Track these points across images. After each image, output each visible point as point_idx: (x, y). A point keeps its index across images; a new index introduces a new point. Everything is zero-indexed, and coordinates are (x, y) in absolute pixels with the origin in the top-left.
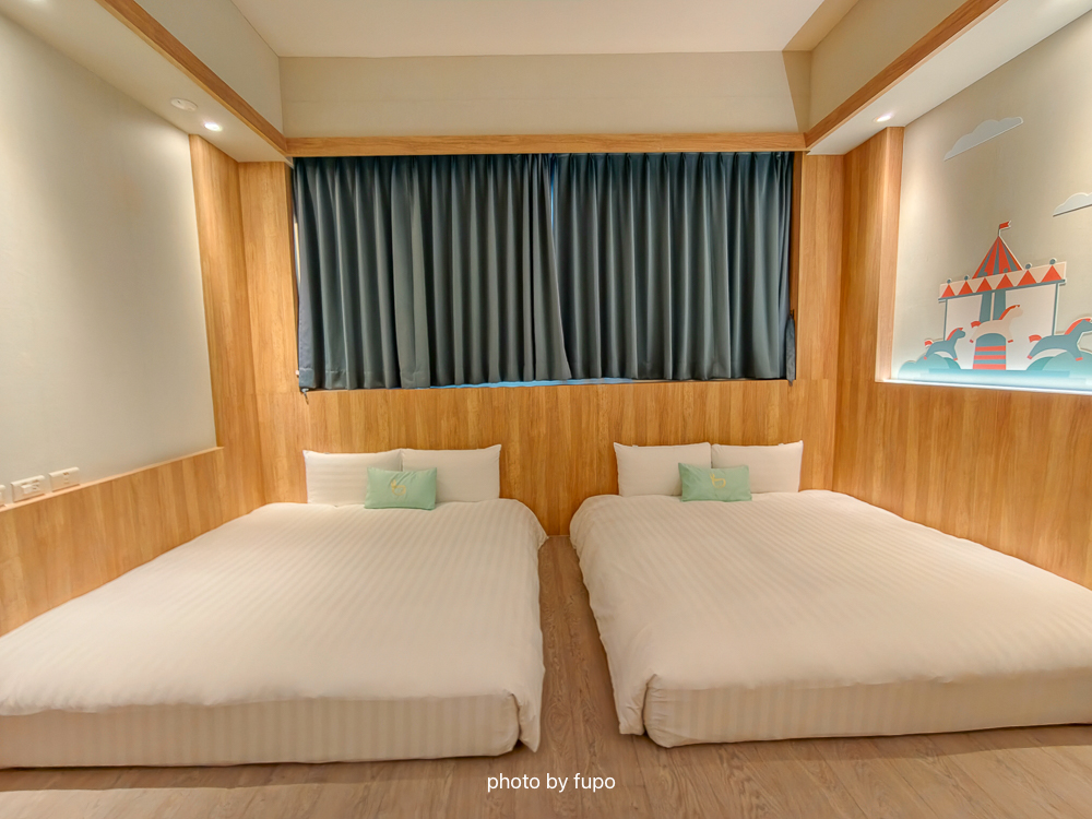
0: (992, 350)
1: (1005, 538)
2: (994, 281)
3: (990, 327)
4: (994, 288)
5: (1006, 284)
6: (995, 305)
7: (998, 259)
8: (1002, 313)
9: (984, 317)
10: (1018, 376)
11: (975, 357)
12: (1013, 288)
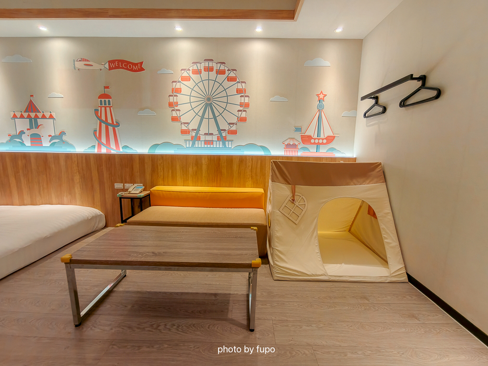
0: (36, 139)
1: (54, 200)
2: (33, 115)
3: (34, 131)
4: (33, 117)
5: (36, 117)
6: (34, 123)
7: (31, 107)
8: (37, 127)
9: (31, 128)
10: (46, 147)
11: (31, 142)
12: (39, 118)
